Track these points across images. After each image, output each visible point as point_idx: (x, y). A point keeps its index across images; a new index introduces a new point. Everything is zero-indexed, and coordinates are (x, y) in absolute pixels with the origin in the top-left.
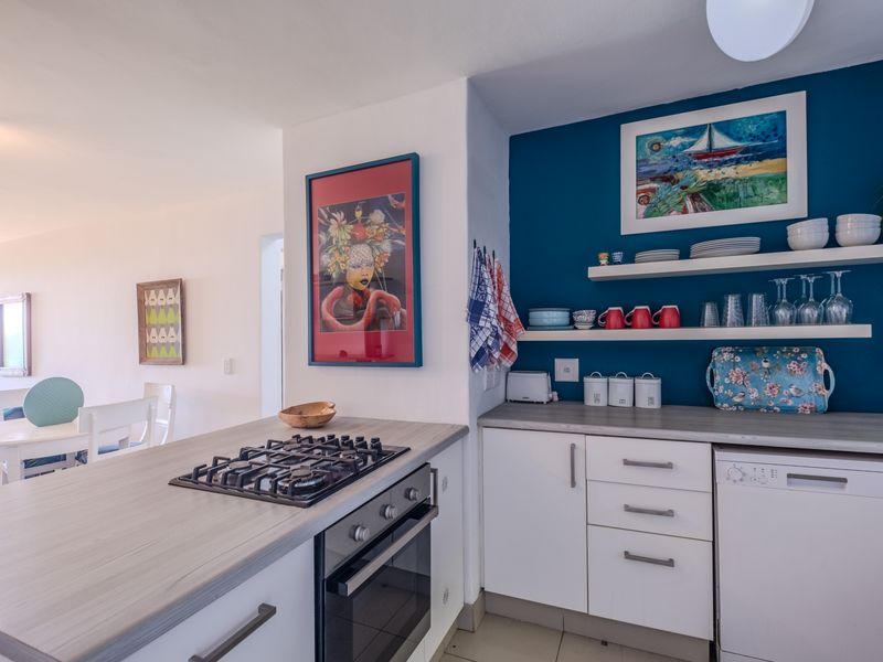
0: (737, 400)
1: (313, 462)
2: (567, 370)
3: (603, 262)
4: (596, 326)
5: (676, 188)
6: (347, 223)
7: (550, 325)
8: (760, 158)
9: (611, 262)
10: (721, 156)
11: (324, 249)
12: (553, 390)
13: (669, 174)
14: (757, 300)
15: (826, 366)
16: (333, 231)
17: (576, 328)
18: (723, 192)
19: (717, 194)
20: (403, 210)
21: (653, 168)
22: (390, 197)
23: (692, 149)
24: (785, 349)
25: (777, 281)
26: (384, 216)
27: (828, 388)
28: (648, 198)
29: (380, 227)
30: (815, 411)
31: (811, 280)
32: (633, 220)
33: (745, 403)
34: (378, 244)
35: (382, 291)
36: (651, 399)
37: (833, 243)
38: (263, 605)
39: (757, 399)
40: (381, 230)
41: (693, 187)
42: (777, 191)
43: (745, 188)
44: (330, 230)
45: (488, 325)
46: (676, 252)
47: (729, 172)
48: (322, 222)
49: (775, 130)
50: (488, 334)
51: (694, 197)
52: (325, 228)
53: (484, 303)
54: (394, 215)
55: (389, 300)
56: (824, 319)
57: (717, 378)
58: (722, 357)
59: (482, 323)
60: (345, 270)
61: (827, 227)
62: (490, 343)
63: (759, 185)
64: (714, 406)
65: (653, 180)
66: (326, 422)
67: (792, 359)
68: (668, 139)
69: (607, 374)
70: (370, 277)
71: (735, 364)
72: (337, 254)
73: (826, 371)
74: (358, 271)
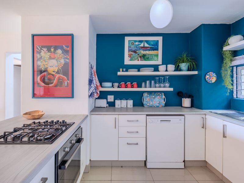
0: (148, 105)
1: (47, 129)
2: (111, 98)
3: (121, 71)
4: (119, 87)
5: (137, 54)
6: (48, 52)
7: (108, 87)
8: (154, 50)
9: (123, 71)
10: (146, 48)
11: (38, 60)
12: (107, 104)
13: (135, 51)
14: (153, 82)
15: (164, 97)
16: (42, 54)
17: (114, 88)
18: (146, 57)
19: (145, 57)
20: (68, 50)
21: (132, 49)
22: (64, 46)
23: (140, 46)
24: (157, 93)
25: (156, 78)
26: (62, 51)
27: (164, 101)
28: (131, 56)
29: (60, 55)
30: (162, 106)
31: (163, 78)
32: (127, 61)
33: (150, 105)
34: (59, 60)
35: (61, 75)
36: (131, 105)
37: (167, 71)
38: (42, 178)
39: (152, 104)
40: (61, 56)
41: (140, 55)
42: (156, 58)
43: (150, 56)
44: (41, 54)
45: (94, 86)
46: (137, 70)
47: (147, 52)
48: (38, 51)
49: (156, 44)
50: (93, 89)
51: (140, 57)
52: (40, 53)
53: (93, 80)
54: (65, 52)
55: (63, 78)
56: (165, 87)
57: (144, 100)
58: (145, 95)
59: (92, 86)
60: (47, 67)
61: (166, 67)
62: (94, 91)
63: (153, 56)
64: (143, 106)
65: (132, 52)
66: (41, 116)
67: (159, 95)
68: (135, 42)
69: (121, 99)
70: (56, 71)
71: (148, 96)
72: (44, 62)
73: (164, 98)
74: (52, 68)
